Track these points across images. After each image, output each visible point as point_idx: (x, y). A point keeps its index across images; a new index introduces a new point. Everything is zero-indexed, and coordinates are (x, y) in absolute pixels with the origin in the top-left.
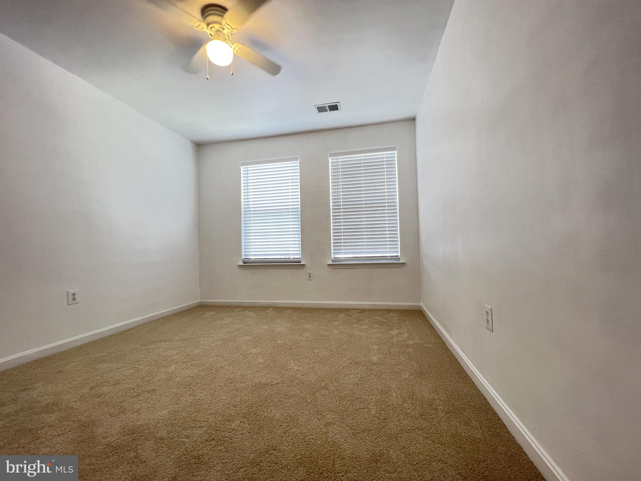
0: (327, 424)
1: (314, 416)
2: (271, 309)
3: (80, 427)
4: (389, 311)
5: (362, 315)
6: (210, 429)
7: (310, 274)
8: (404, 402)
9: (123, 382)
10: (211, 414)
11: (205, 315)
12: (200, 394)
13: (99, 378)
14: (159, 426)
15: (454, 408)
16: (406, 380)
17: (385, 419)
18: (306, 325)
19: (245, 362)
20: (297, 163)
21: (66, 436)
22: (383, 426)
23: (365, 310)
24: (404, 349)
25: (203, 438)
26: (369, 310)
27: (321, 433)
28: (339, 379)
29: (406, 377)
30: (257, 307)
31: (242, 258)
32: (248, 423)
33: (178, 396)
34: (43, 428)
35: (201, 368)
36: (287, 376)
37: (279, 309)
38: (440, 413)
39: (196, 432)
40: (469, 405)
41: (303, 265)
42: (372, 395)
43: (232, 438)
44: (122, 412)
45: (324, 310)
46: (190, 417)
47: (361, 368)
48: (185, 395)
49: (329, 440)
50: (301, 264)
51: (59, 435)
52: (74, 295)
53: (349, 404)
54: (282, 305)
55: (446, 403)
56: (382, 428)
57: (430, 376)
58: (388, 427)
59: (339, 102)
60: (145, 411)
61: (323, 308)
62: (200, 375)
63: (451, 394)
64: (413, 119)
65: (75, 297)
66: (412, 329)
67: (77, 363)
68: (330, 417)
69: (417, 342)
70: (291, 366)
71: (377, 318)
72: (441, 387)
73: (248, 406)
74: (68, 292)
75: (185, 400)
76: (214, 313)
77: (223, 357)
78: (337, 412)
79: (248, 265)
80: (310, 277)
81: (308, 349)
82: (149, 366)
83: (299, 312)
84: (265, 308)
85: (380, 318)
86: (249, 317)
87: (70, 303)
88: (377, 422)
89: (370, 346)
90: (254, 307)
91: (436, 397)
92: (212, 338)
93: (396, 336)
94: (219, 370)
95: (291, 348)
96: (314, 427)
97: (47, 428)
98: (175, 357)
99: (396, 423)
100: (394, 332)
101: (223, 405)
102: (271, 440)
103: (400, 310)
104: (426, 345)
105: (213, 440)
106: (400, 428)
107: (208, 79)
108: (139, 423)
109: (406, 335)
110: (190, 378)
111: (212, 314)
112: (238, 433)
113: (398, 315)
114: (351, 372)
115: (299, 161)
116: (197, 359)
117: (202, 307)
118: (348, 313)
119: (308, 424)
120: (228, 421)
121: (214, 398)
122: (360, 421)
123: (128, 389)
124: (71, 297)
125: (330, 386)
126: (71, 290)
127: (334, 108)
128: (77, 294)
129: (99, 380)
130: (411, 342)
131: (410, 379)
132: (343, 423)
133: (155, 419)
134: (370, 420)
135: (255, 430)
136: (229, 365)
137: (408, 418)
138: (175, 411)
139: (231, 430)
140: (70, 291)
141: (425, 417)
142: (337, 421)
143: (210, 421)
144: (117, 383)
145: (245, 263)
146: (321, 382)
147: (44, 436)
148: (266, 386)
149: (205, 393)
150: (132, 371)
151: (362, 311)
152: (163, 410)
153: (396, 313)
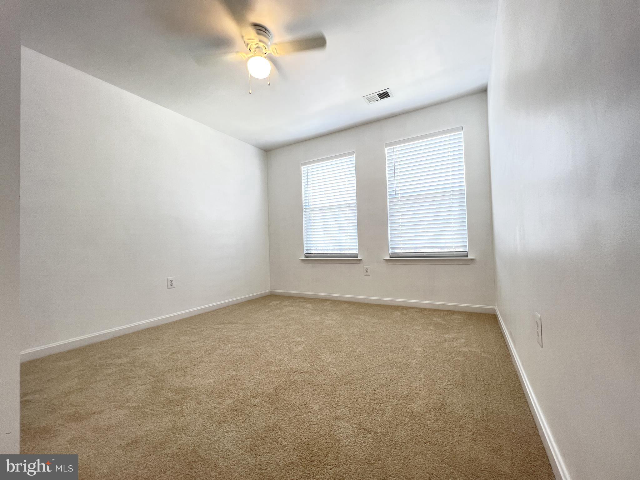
0: (337, 418)
1: (327, 408)
2: (328, 302)
3: (155, 381)
4: (452, 312)
5: (420, 314)
6: (237, 401)
7: (367, 269)
8: (426, 412)
9: (193, 352)
10: (243, 389)
11: (271, 304)
12: (242, 371)
13: (179, 347)
14: (204, 391)
15: (486, 430)
16: (439, 389)
17: (397, 425)
18: (356, 320)
19: (287, 348)
20: (353, 158)
21: (146, 386)
22: (392, 431)
23: (425, 309)
24: (454, 355)
25: (230, 407)
26: (430, 310)
27: (327, 424)
28: (367, 377)
29: (442, 386)
30: (317, 300)
31: (304, 253)
32: (269, 402)
33: (225, 369)
34: (135, 377)
35: (250, 349)
36: (319, 366)
37: (335, 302)
38: (466, 432)
39: (227, 401)
40: (508, 430)
41: (360, 260)
42: (394, 398)
43: (251, 412)
44: (184, 375)
45: (381, 306)
46: (227, 388)
47: (394, 369)
48: (230, 370)
49: (332, 433)
50: (358, 259)
51: (142, 385)
52: (171, 281)
53: (366, 403)
54: (339, 299)
55: (478, 423)
56: (390, 434)
57: (472, 390)
58: (397, 434)
59: (388, 88)
60: (199, 377)
61: (380, 305)
62: (247, 355)
63: (489, 414)
64: (484, 91)
65: (172, 283)
66: (473, 335)
67: (170, 334)
68: (342, 411)
69: (473, 350)
70: (325, 358)
71: (436, 319)
72: (481, 404)
73: (274, 388)
74: (167, 279)
75: (229, 374)
76: (278, 302)
77: (271, 342)
78: (351, 408)
79: (310, 259)
80: (367, 272)
81: (348, 344)
82: (214, 342)
83: (354, 307)
84: (323, 300)
85: (439, 320)
86: (306, 308)
87: (169, 287)
88: (387, 426)
89: (415, 349)
90: (315, 299)
91: (468, 414)
92: (268, 324)
93: (450, 341)
94: (264, 353)
95: (332, 341)
96: (322, 418)
97: (137, 378)
98: (235, 337)
99: (407, 432)
100: (449, 336)
101: (255, 383)
102: (281, 421)
103: (467, 312)
104: (483, 354)
105: (237, 410)
106: (410, 438)
107: (250, 93)
108: (192, 386)
109: (463, 341)
110: (239, 356)
111: (276, 303)
112: (257, 409)
113: (462, 317)
114: (382, 372)
115: (354, 156)
116: (250, 341)
117: (271, 297)
118: (405, 312)
119: (318, 414)
120: (253, 397)
121: (250, 376)
122: (370, 422)
123: (194, 358)
124: (169, 283)
125: (354, 382)
126: (170, 278)
127: (384, 95)
128: (173, 281)
129: (178, 349)
130: (465, 350)
131: (445, 390)
132: (352, 420)
133: (203, 385)
134: (380, 423)
135: (271, 409)
136: (273, 350)
137: (423, 429)
138: (218, 381)
139: (252, 405)
140: (168, 278)
141: (445, 432)
142: (347, 417)
143: (240, 395)
144: (189, 353)
145: (307, 257)
146: (348, 377)
147: (133, 383)
148: (296, 373)
149: (245, 370)
150: (201, 345)
151: (421, 310)
152: (211, 379)
153: (462, 315)
